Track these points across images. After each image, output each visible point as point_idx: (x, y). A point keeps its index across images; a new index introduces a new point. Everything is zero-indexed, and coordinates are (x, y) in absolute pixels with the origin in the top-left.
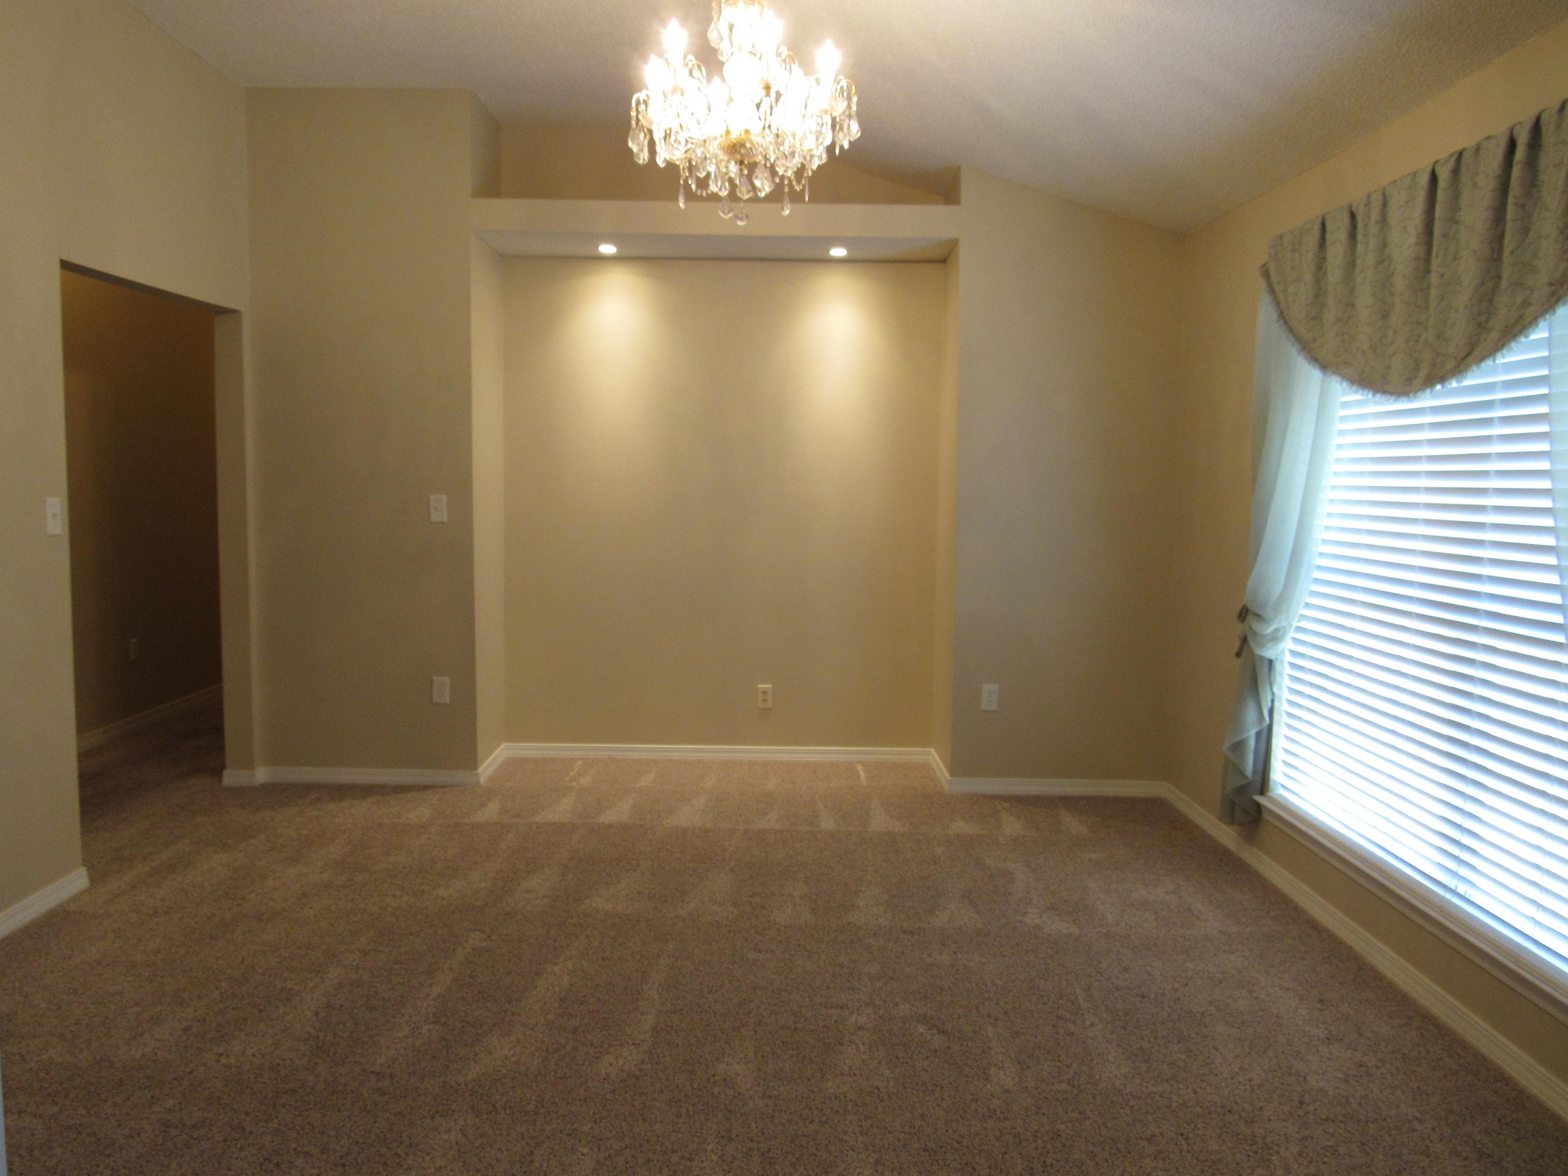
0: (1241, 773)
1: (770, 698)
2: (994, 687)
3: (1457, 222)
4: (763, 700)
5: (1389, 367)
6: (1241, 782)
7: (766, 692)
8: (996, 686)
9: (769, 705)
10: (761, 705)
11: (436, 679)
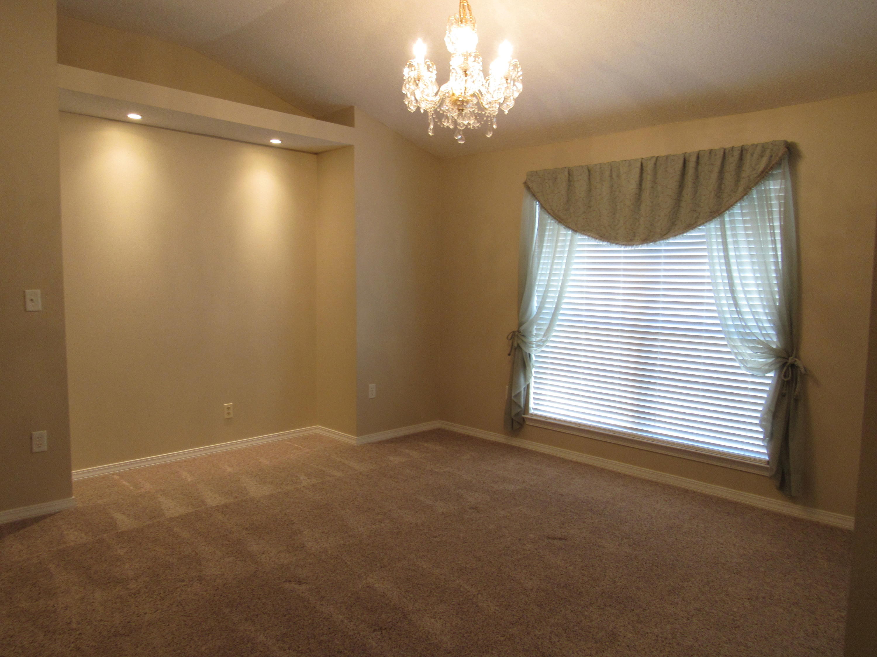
0: (520, 407)
1: (231, 411)
2: (373, 385)
3: (656, 183)
4: (228, 413)
5: (617, 234)
6: (519, 410)
7: (229, 408)
8: (374, 384)
9: (231, 415)
10: (226, 417)
11: (36, 434)
